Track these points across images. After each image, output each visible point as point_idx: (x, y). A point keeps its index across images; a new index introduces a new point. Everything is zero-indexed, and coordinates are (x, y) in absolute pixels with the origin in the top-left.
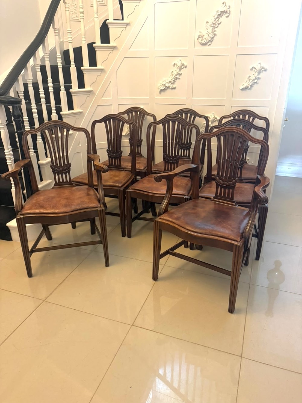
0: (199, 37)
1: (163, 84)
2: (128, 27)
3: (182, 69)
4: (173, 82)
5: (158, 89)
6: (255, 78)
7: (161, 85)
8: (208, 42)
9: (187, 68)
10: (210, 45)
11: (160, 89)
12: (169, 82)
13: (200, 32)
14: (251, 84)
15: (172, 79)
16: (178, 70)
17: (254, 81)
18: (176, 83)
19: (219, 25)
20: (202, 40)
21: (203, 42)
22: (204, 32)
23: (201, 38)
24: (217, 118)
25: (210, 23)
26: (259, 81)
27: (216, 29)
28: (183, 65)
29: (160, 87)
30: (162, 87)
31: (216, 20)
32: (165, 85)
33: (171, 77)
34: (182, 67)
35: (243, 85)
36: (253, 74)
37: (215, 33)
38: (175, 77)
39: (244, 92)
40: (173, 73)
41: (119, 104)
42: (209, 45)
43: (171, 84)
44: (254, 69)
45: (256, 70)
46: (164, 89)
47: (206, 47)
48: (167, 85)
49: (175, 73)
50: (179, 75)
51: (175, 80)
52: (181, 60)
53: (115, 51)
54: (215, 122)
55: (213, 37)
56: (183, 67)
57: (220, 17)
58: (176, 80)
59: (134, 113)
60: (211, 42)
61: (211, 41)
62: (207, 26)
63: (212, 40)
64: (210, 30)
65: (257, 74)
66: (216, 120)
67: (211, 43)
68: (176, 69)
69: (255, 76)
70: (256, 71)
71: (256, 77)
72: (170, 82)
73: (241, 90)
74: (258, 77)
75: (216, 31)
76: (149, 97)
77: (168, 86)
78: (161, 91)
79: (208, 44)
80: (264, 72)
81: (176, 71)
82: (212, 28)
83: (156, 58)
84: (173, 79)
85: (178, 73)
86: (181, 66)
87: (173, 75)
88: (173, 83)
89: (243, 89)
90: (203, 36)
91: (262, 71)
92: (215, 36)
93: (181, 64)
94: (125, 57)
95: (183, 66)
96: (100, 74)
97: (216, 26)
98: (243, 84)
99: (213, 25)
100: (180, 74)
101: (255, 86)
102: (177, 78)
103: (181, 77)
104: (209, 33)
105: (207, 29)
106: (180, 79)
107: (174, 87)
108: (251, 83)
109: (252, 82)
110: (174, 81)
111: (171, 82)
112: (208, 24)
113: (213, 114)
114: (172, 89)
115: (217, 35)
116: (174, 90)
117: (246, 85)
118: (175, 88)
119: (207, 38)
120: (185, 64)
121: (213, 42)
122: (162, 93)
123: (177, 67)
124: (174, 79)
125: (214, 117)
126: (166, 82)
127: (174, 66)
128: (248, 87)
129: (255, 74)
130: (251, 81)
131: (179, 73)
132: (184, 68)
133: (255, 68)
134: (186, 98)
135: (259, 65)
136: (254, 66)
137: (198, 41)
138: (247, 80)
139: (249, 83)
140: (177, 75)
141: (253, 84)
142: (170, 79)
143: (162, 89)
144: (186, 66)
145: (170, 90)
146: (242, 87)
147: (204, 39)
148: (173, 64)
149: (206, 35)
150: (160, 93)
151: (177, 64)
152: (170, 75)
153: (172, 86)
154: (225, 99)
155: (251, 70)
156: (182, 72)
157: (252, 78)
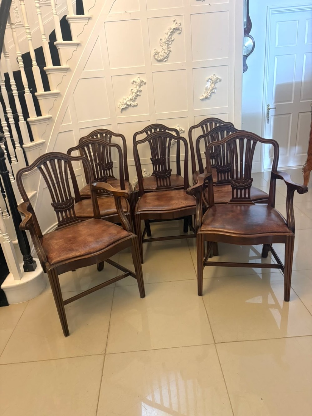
0: (155, 54)
2: (79, 47)
3: (142, 86)
5: (119, 108)
6: (212, 88)
7: (122, 103)
8: (165, 58)
9: (147, 84)
10: (166, 62)
11: (122, 108)
12: (130, 100)
13: (155, 49)
14: (209, 95)
15: (133, 96)
16: (138, 87)
17: (212, 91)
18: (137, 100)
19: (173, 42)
20: (158, 57)
21: (159, 59)
22: (160, 50)
23: (157, 55)
24: (182, 129)
25: (164, 40)
26: (216, 91)
27: (170, 46)
28: (143, 82)
29: (120, 106)
30: (123, 106)
31: (170, 37)
32: (126, 103)
33: (131, 95)
34: (142, 84)
36: (210, 85)
37: (169, 49)
38: (135, 94)
40: (133, 91)
41: (80, 129)
42: (166, 61)
43: (132, 101)
44: (210, 80)
46: (126, 107)
47: (163, 64)
48: (128, 103)
49: (135, 90)
50: (139, 92)
52: (139, 77)
53: (68, 74)
55: (169, 53)
56: (143, 84)
57: (173, 34)
58: (137, 97)
59: (99, 135)
61: (167, 57)
62: (162, 43)
64: (165, 47)
67: (167, 59)
68: (135, 86)
70: (212, 82)
72: (131, 100)
73: (201, 101)
74: (215, 87)
75: (170, 47)
76: (110, 118)
78: (123, 109)
79: (164, 60)
80: (219, 82)
82: (166, 45)
83: (112, 77)
85: (138, 90)
86: (141, 83)
87: (133, 93)
88: (134, 101)
89: (203, 100)
90: (159, 52)
91: (217, 82)
92: (170, 52)
93: (140, 81)
94: (79, 79)
95: (142, 83)
96: (56, 99)
97: (170, 43)
98: (202, 94)
99: (167, 42)
100: (140, 91)
101: (213, 95)
102: (138, 95)
103: (141, 94)
104: (164, 50)
105: (162, 46)
107: (136, 104)
108: (209, 93)
109: (211, 92)
110: (135, 98)
111: (132, 100)
112: (162, 41)
113: (178, 126)
114: (134, 106)
115: (172, 51)
116: (135, 108)
117: (205, 95)
118: (136, 106)
119: (162, 54)
120: (145, 81)
121: (169, 58)
122: (124, 112)
123: (136, 84)
124: (134, 97)
125: (180, 129)
126: (127, 100)
127: (133, 84)
128: (207, 97)
129: (212, 85)
130: (209, 91)
131: (140, 90)
132: (144, 85)
133: (211, 79)
134: (149, 114)
135: (214, 76)
136: (210, 77)
137: (155, 58)
138: (205, 90)
139: (208, 93)
140: (138, 92)
141: (211, 94)
142: (130, 97)
143: (123, 107)
144: (146, 83)
145: (132, 107)
146: (202, 98)
147: (160, 56)
148: (132, 81)
149: (162, 52)
150: (121, 112)
151: (136, 81)
152: (130, 93)
153: (134, 103)
154: (187, 110)
155: (208, 81)
156: (142, 88)
157: (209, 88)
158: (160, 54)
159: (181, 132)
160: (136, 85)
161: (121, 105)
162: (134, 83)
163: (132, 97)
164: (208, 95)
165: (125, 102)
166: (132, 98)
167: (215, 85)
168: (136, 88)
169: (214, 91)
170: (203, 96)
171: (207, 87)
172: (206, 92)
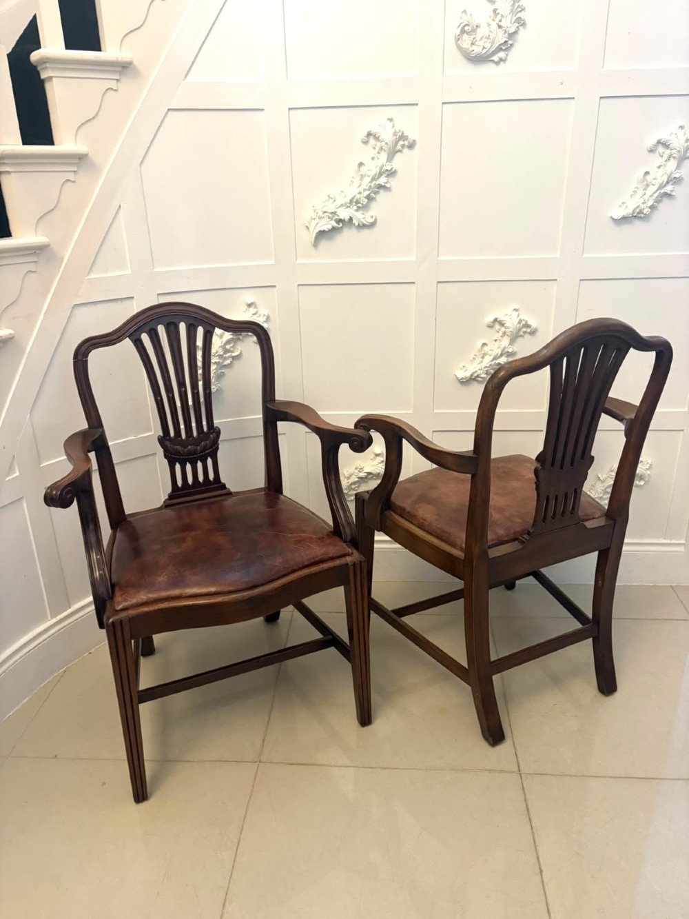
0: (463, 31)
1: (324, 210)
3: (398, 154)
4: (366, 200)
5: (307, 228)
6: (665, 178)
7: (320, 214)
8: (499, 49)
9: (417, 147)
10: (502, 63)
11: (317, 231)
12: (351, 201)
13: (464, 12)
14: (651, 203)
15: (361, 189)
16: (383, 157)
17: (663, 191)
18: (373, 205)
20: (472, 44)
21: (477, 50)
22: (482, 14)
23: (468, 33)
24: (530, 324)
28: (403, 137)
29: (314, 223)
30: (323, 222)
32: (334, 213)
33: (357, 182)
34: (399, 147)
35: (623, 203)
36: (659, 167)
37: (519, 15)
38: (371, 182)
39: (626, 229)
40: (363, 170)
42: (501, 60)
43: (359, 209)
44: (661, 149)
45: (668, 152)
46: (334, 229)
47: (488, 69)
48: (344, 214)
49: (372, 168)
50: (388, 176)
51: (373, 195)
52: (391, 120)
53: (126, 85)
54: (521, 336)
55: (516, 32)
56: (403, 146)
58: (376, 193)
60: (506, 49)
61: (506, 47)
63: (510, 42)
65: (672, 164)
66: (525, 330)
67: (507, 55)
68: (374, 153)
69: (669, 173)
70: (670, 156)
71: (671, 173)
72: (354, 202)
73: (611, 224)
74: (677, 175)
75: (523, 9)
76: (272, 263)
77: (346, 217)
78: (321, 235)
79: (495, 58)
81: (374, 161)
83: (291, 112)
84: (365, 190)
85: (385, 168)
86: (397, 143)
87: (362, 177)
88: (365, 208)
89: (624, 220)
90: (478, 26)
92: (521, 28)
93: (395, 134)
94: (169, 109)
95: (401, 143)
96: (71, 176)
98: (624, 200)
100: (391, 173)
101: (665, 204)
102: (380, 187)
103: (393, 183)
106: (389, 189)
107: (372, 220)
108: (651, 196)
109: (657, 194)
110: (368, 197)
111: (357, 202)
113: (516, 310)
114: (362, 227)
115: (529, 25)
116: (366, 232)
117: (632, 204)
118: (372, 225)
119: (492, 34)
120: (412, 135)
121: (513, 52)
122: (324, 244)
123: (379, 144)
124: (368, 192)
125: (520, 322)
126: (339, 202)
127: (366, 142)
128: (641, 212)
129: (665, 166)
130: (651, 189)
131: (389, 168)
132: (406, 150)
133: (666, 145)
134: (414, 258)
135: (681, 132)
136: (664, 136)
137: (459, 47)
138: (636, 185)
139: (646, 197)
140: (381, 174)
141: (658, 201)
142: (352, 192)
143: (322, 229)
144: (414, 142)
145: (354, 231)
146: (618, 214)
147: (482, 38)
148: (365, 132)
149: (489, 25)
150: (316, 244)
151: (378, 135)
152: (353, 177)
153: (363, 216)
154: (558, 255)
155: (651, 151)
156: (398, 163)
157: (654, 179)
158: (480, 33)
159: (525, 332)
160: (377, 149)
161: (317, 220)
162: (372, 141)
163: (360, 193)
164: (644, 203)
165: (332, 208)
166: (358, 196)
167: (678, 167)
168: (376, 158)
169: (671, 189)
170: (624, 206)
171: (647, 173)
172: (640, 193)
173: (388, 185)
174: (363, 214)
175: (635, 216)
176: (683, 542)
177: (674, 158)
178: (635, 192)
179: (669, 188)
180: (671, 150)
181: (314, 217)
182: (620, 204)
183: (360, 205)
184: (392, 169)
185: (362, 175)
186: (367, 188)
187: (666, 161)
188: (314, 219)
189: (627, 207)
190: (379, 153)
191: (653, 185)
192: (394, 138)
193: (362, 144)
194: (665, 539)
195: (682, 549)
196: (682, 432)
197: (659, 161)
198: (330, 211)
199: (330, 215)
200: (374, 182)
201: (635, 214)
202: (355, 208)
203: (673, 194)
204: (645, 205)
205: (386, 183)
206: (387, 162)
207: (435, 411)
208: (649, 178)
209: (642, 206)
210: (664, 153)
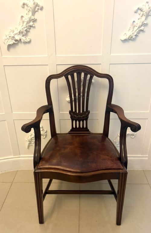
3: (37, 12)
4: (26, 32)
5: (4, 43)
6: (141, 24)
7: (8, 37)
9: (44, 10)
11: (8, 44)
12: (20, 32)
14: (135, 34)
15: (23, 27)
16: (30, 14)
17: (140, 29)
18: (29, 34)
26: (146, 29)
28: (37, 5)
30: (10, 41)
32: (14, 37)
33: (22, 24)
34: (36, 10)
35: (125, 34)
36: (139, 19)
38: (27, 24)
39: (127, 44)
40: (24, 19)
43: (23, 36)
44: (139, 12)
45: (142, 13)
46: (14, 43)
48: (17, 38)
49: (26, 18)
50: (33, 22)
51: (28, 30)
56: (38, 9)
58: (30, 29)
65: (144, 18)
68: (27, 12)
69: (142, 21)
70: (143, 15)
71: (143, 22)
72: (20, 33)
74: (145, 23)
77: (19, 39)
78: (9, 46)
84: (24, 28)
85: (31, 18)
86: (35, 8)
87: (23, 22)
88: (26, 35)
89: (125, 41)
91: (150, 14)
93: (34, 3)
100: (35, 21)
101: (141, 35)
102: (31, 26)
103: (36, 24)
106: (34, 27)
107: (29, 40)
109: (137, 31)
110: (26, 30)
111: (22, 33)
114: (25, 43)
116: (27, 45)
117: (129, 34)
118: (30, 42)
120: (41, 4)
122: (12, 50)
123: (28, 8)
124: (26, 29)
126: (15, 33)
127: (23, 7)
128: (132, 37)
129: (141, 19)
130: (136, 28)
131: (33, 18)
132: (39, 11)
133: (141, 10)
134: (47, 56)
136: (140, 6)
138: (130, 27)
139: (134, 31)
140: (30, 21)
141: (138, 33)
142: (20, 28)
144: (42, 7)
145: (23, 44)
146: (123, 38)
148: (22, 4)
150: (8, 50)
151: (28, 4)
152: (20, 22)
153: (25, 39)
154: (101, 55)
155: (136, 12)
156: (37, 16)
157: (137, 24)
160: (28, 10)
161: (8, 40)
163: (23, 29)
164: (133, 34)
165: (12, 35)
166: (22, 30)
167: (146, 19)
168: (28, 14)
169: (143, 28)
170: (125, 35)
171: (134, 21)
172: (131, 30)
173: (34, 26)
174: (25, 38)
175: (130, 39)
176: (147, 156)
177: (144, 15)
178: (129, 29)
179: (142, 28)
180: (143, 12)
181: (6, 38)
182: (124, 34)
183: (23, 34)
184: (34, 19)
185: (23, 21)
186: (25, 27)
187: (141, 17)
188: (6, 39)
189: (126, 35)
190: (29, 12)
191: (136, 26)
192: (34, 6)
193: (22, 8)
194: (142, 155)
195: (147, 158)
196: (147, 120)
197: (139, 17)
198: (11, 36)
199: (12, 38)
200: (28, 24)
201: (130, 38)
202: (22, 35)
203: (144, 30)
204: (133, 35)
205: (33, 25)
206: (32, 15)
207: (60, 112)
208: (135, 23)
209: (132, 35)
210: (140, 13)
